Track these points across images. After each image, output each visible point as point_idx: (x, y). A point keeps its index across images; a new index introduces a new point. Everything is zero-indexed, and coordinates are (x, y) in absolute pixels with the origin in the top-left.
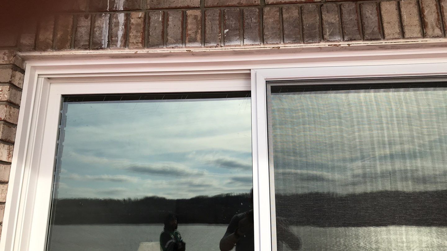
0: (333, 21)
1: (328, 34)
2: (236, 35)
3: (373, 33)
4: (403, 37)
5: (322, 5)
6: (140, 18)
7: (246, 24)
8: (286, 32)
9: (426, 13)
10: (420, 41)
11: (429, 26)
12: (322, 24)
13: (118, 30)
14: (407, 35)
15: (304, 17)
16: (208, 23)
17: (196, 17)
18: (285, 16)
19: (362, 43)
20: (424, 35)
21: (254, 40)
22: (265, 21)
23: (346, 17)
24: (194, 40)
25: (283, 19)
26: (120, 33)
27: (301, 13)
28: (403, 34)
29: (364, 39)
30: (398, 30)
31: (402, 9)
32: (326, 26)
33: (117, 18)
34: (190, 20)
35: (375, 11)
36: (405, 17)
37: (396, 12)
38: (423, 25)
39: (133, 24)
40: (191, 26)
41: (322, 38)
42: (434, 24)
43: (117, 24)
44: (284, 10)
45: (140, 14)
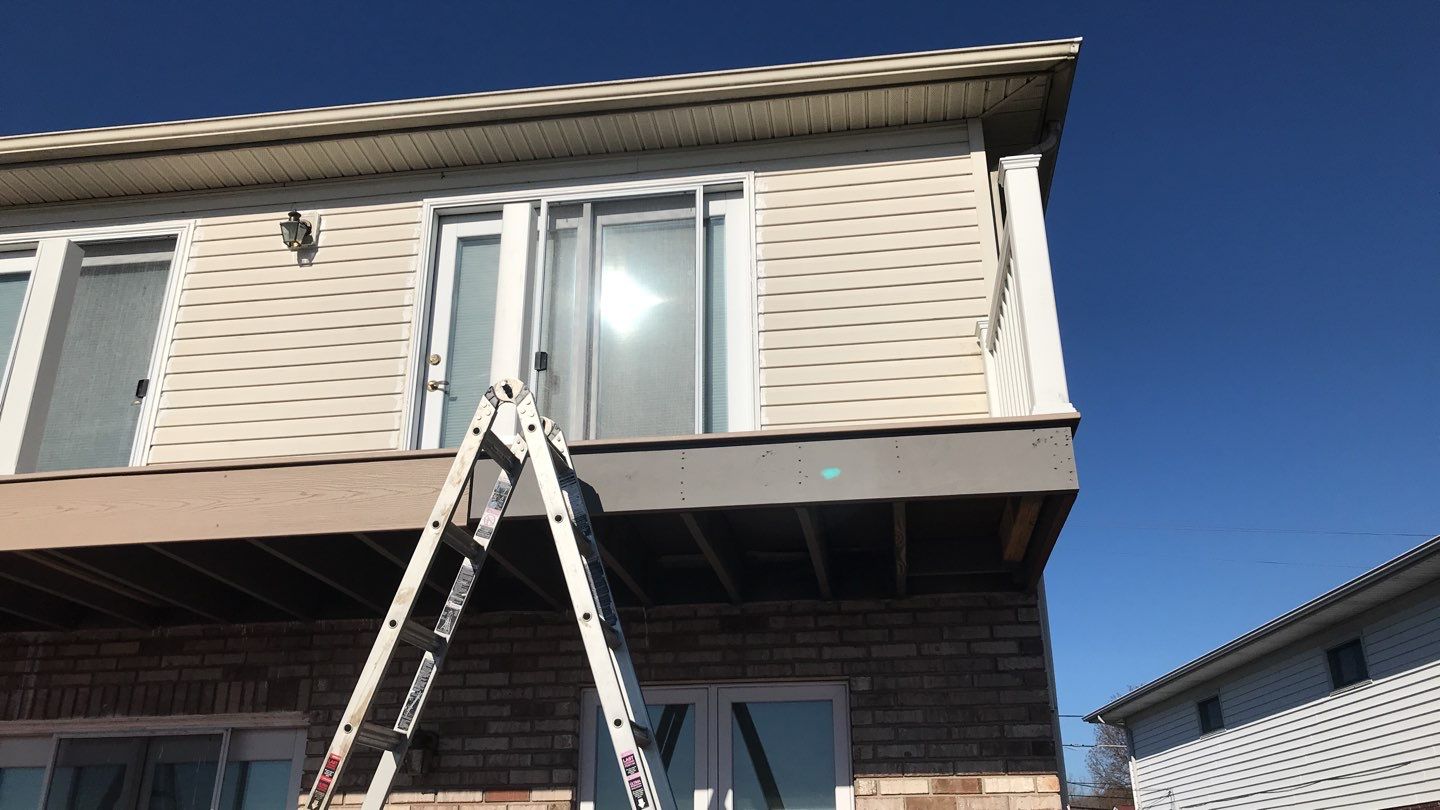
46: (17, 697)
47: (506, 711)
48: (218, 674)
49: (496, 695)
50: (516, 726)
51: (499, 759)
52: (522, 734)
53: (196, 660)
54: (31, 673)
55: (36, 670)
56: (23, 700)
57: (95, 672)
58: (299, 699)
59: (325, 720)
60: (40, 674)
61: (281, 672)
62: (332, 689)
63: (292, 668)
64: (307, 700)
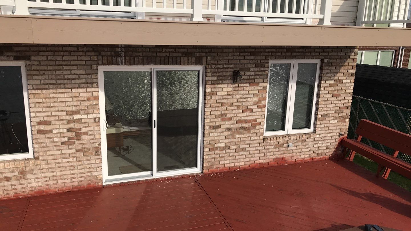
0: (171, 61)
1: (170, 64)
2: (150, 64)
5: (169, 57)
6: (128, 58)
7: (152, 60)
8: (161, 63)
14: (185, 65)
16: (144, 60)
17: (141, 58)
18: (161, 59)
19: (177, 65)
21: (155, 64)
22: (157, 60)
23: (173, 60)
24: (141, 64)
26: (124, 62)
27: (164, 59)
30: (183, 64)
32: (169, 62)
34: (140, 59)
35: (179, 59)
36: (185, 60)
38: (188, 62)
39: (126, 60)
40: (140, 61)
42: (190, 63)
43: (123, 59)
46: (119, 59)
47: (254, 66)
48: (180, 54)
49: (251, 62)
50: (256, 69)
51: (253, 77)
52: (257, 71)
54: (122, 52)
55: (123, 51)
56: (121, 60)
57: (143, 52)
58: (203, 62)
59: (211, 67)
60: (125, 52)
61: (198, 54)
62: (212, 59)
63: (201, 53)
64: (205, 62)
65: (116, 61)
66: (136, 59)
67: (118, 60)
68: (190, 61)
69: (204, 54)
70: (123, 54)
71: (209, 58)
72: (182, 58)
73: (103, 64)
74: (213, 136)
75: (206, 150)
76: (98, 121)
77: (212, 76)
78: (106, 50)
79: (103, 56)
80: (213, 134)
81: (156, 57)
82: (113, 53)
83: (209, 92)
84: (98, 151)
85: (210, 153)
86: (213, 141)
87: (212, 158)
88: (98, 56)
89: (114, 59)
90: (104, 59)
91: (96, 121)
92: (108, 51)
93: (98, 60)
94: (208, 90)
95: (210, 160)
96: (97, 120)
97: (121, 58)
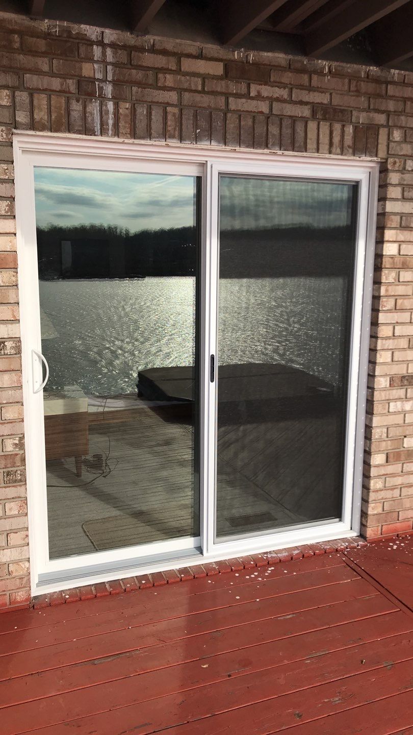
0: (275, 133)
1: (271, 143)
2: (205, 136)
3: (300, 147)
4: (318, 152)
5: (268, 118)
6: (127, 109)
7: (213, 126)
8: (242, 138)
9: (334, 135)
10: (327, 156)
11: (334, 146)
12: (267, 134)
13: (108, 118)
14: (320, 151)
15: (255, 126)
16: (184, 122)
17: (174, 115)
18: (242, 123)
19: (291, 153)
20: (330, 153)
21: (219, 142)
22: (227, 126)
23: (284, 130)
24: (172, 137)
25: (240, 126)
26: (111, 122)
27: (254, 122)
28: (318, 151)
29: (293, 150)
30: (315, 146)
31: (320, 130)
32: (270, 136)
33: (106, 106)
34: (169, 117)
35: (303, 129)
36: (321, 136)
37: (316, 131)
38: (331, 144)
39: (121, 114)
40: (170, 122)
41: (267, 147)
42: (337, 145)
43: (107, 112)
44: (242, 118)
45: (128, 105)
46: (94, 108)
48: (306, 112)
53: (284, 93)
54: (105, 80)
55: (110, 78)
56: (103, 113)
57: (180, 91)
58: (380, 146)
59: (401, 169)
60: (116, 83)
61: (363, 118)
62: (405, 140)
63: (372, 115)
64: (385, 148)
65: (84, 118)
66: (157, 115)
67: (92, 114)
68: (336, 140)
69: (381, 119)
70: (109, 89)
71: (397, 135)
72: (312, 125)
73: (33, 125)
74: (399, 413)
75: (377, 459)
76: (13, 351)
77: (404, 199)
78: (46, 68)
79: (32, 92)
80: (399, 403)
81: (225, 115)
82: (71, 85)
83: (392, 257)
84: (15, 469)
85: (390, 469)
86: (400, 428)
87: (393, 488)
88: (13, 89)
89: (76, 107)
90: (35, 102)
91: (8, 351)
92: (52, 74)
93: (13, 107)
94: (390, 249)
95: (388, 494)
96: (8, 347)
97: (101, 105)
